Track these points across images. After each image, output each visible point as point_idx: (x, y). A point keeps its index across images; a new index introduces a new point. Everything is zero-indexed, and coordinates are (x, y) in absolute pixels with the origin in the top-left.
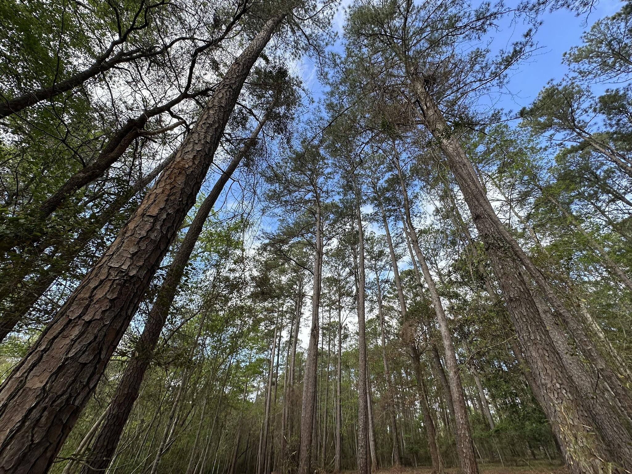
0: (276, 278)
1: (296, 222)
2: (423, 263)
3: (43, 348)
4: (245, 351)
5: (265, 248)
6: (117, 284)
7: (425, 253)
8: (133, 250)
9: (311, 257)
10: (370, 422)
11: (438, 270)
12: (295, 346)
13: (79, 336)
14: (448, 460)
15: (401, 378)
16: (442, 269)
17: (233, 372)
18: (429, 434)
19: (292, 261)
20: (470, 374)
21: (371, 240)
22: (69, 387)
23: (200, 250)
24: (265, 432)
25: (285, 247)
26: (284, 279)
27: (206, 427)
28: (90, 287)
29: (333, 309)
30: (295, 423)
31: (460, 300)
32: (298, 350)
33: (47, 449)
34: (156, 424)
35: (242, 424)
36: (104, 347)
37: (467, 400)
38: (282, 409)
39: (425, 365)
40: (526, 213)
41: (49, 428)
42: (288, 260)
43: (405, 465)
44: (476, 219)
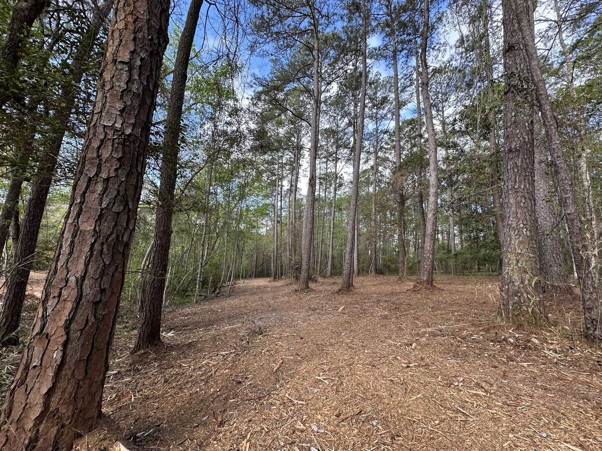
0: (274, 130)
2: (428, 111)
5: (259, 97)
6: (118, 143)
7: (433, 98)
8: (119, 106)
9: (309, 106)
10: (356, 248)
11: (443, 118)
12: (295, 193)
13: (105, 190)
14: (411, 271)
15: (386, 217)
16: (448, 117)
17: (245, 214)
18: (401, 256)
19: (289, 112)
20: (447, 215)
21: (375, 83)
22: (113, 229)
23: (192, 102)
24: (275, 254)
25: (281, 96)
26: (282, 131)
27: (230, 250)
28: (94, 147)
29: (330, 161)
30: (297, 248)
32: (298, 196)
33: (117, 267)
34: (193, 249)
35: (257, 248)
36: (129, 199)
37: (438, 234)
38: (286, 239)
39: (408, 208)
40: (575, 39)
41: (112, 255)
42: (284, 110)
43: (379, 274)
44: (507, 51)
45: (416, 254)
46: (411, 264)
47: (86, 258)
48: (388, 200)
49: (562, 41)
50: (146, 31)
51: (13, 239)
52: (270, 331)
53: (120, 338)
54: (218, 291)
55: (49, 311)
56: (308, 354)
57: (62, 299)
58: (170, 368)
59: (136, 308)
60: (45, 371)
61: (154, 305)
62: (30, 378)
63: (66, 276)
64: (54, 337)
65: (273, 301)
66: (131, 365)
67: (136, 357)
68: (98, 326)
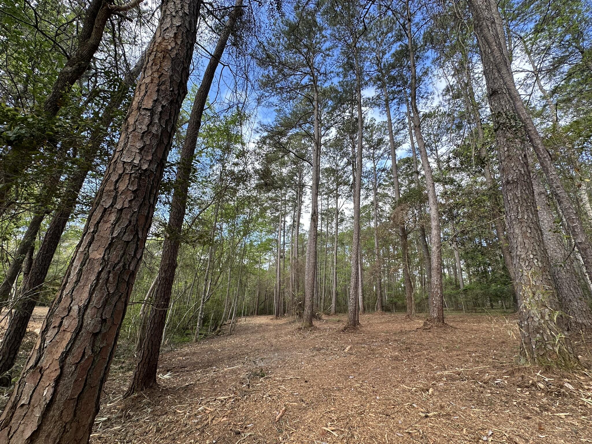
0: (277, 170)
1: (293, 111)
2: (422, 150)
3: (92, 230)
4: (256, 233)
5: (264, 142)
6: (135, 177)
7: (426, 139)
8: (139, 145)
9: (310, 148)
10: (360, 283)
11: (437, 157)
12: (298, 229)
13: (118, 220)
14: (420, 308)
15: (389, 252)
16: (442, 156)
17: (248, 249)
18: (407, 291)
19: (291, 153)
20: (451, 249)
21: (370, 127)
22: (121, 258)
23: (203, 146)
24: (278, 290)
25: (284, 140)
26: (285, 171)
27: (233, 286)
28: (112, 181)
29: (331, 197)
30: (300, 284)
31: (454, 185)
32: (300, 232)
33: (120, 296)
34: (196, 284)
35: (260, 284)
36: (139, 229)
37: (444, 268)
38: (289, 274)
39: (411, 242)
40: (553, 86)
41: (117, 284)
42: (287, 152)
43: (386, 311)
44: (491, 95)
45: (423, 290)
46: (418, 301)
47: (92, 286)
48: (390, 234)
49: (541, 88)
50: (169, 84)
51: (25, 274)
52: (272, 373)
53: (115, 380)
54: (218, 329)
55: (47, 342)
56: (314, 401)
57: (62, 329)
58: (164, 415)
59: (134, 347)
60: (33, 411)
61: (153, 342)
62: (15, 418)
63: (70, 305)
64: (48, 371)
65: (275, 340)
66: (122, 411)
67: (129, 401)
68: (94, 359)
